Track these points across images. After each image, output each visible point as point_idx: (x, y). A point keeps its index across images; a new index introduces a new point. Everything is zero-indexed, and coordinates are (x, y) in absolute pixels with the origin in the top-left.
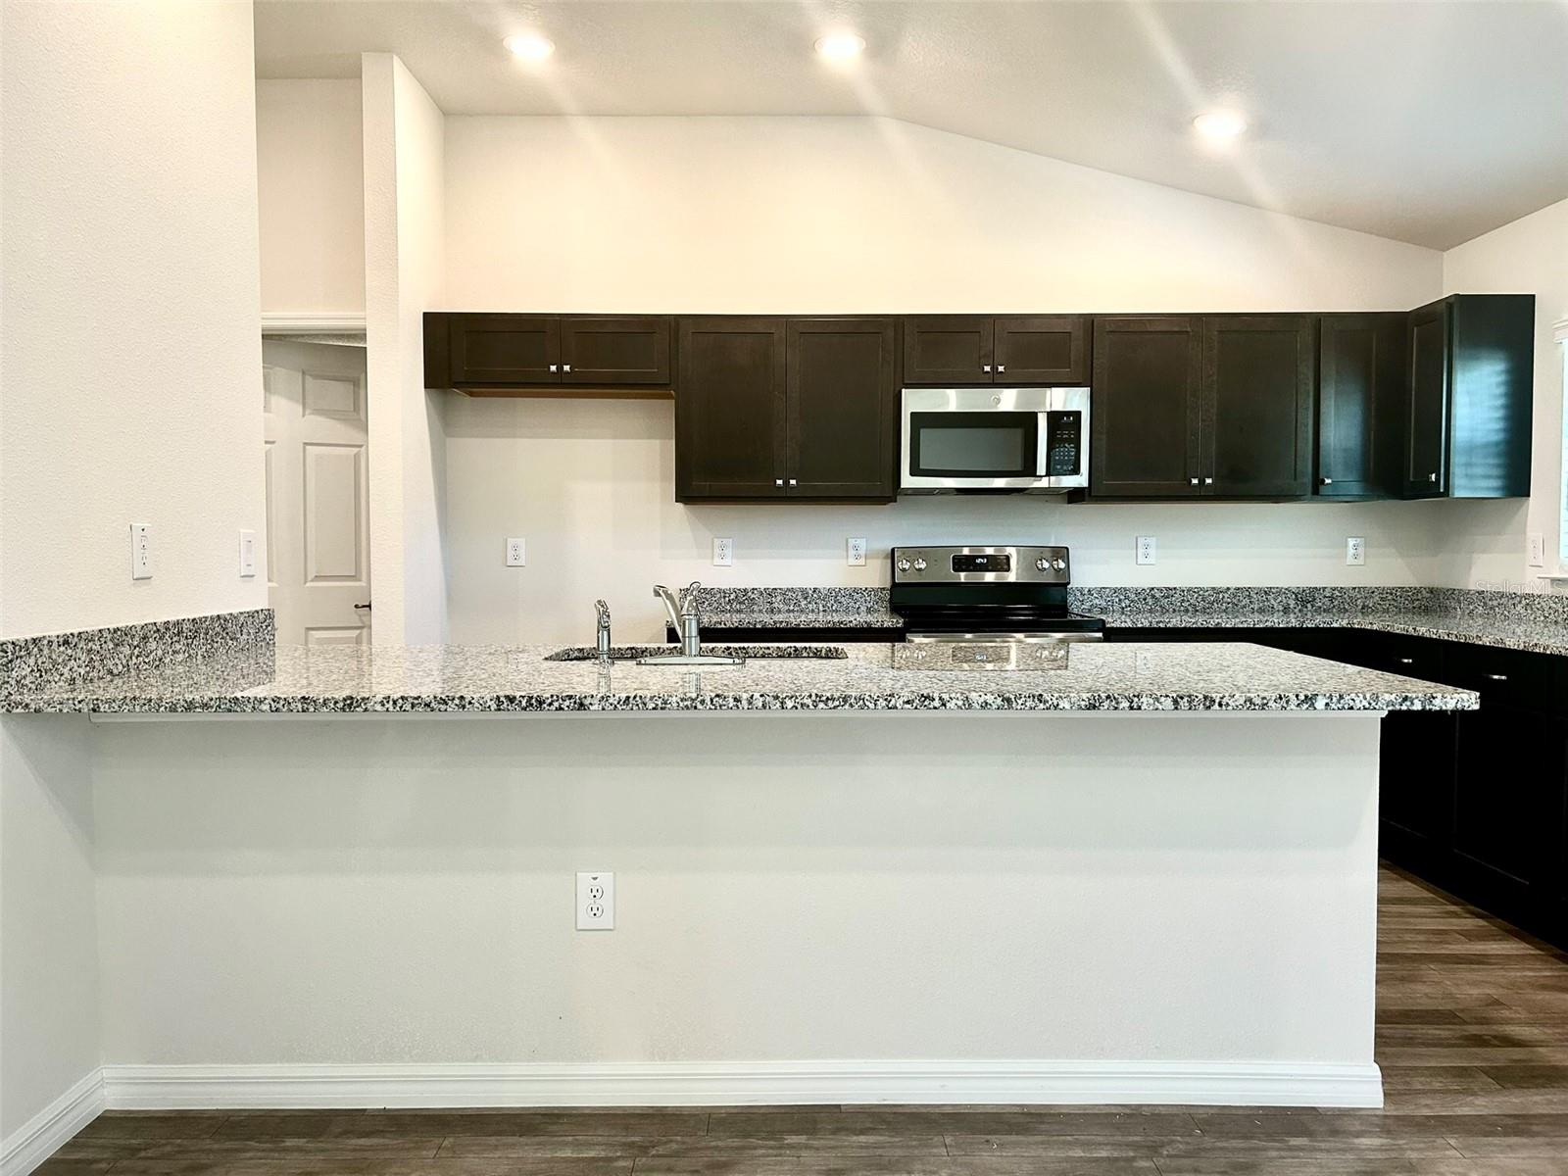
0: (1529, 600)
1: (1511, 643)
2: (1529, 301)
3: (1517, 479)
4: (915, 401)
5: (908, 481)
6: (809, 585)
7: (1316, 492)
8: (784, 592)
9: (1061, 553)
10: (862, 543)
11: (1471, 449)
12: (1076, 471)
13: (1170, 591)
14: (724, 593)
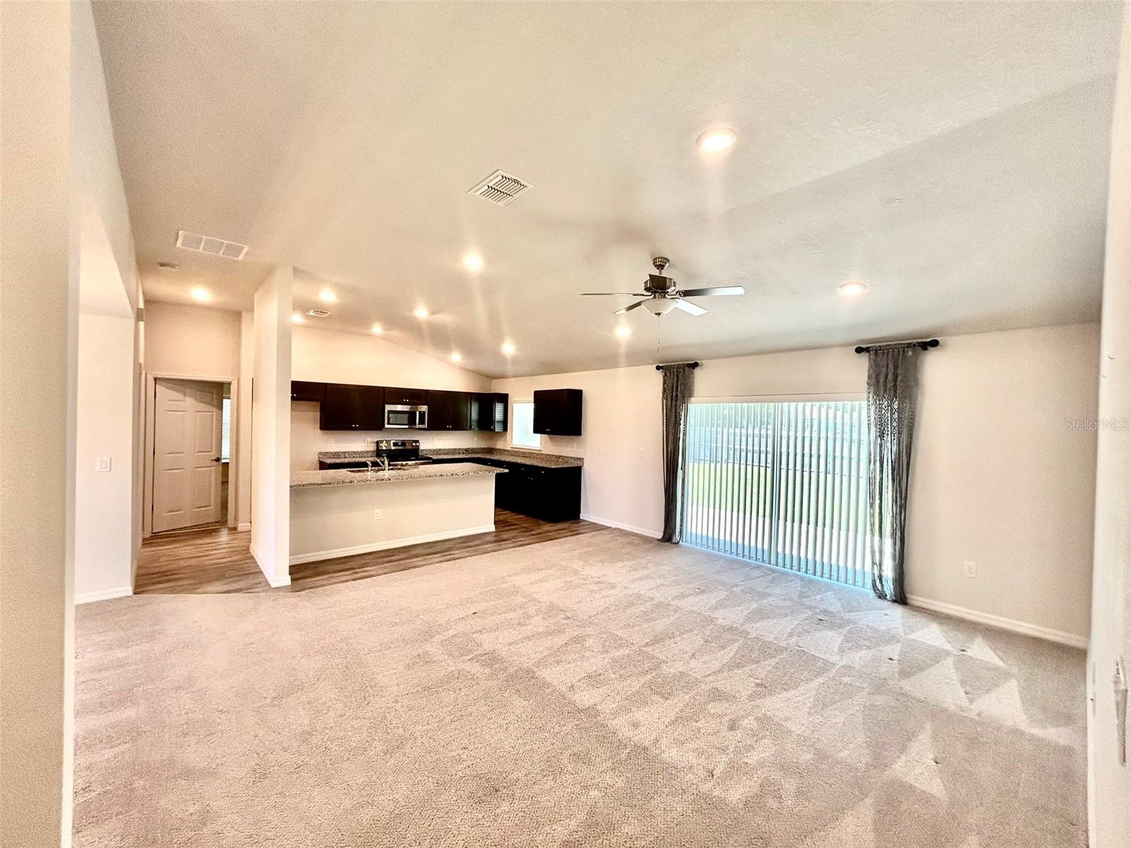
0: (507, 451)
1: (507, 460)
2: (507, 394)
3: (505, 429)
4: (388, 408)
5: (387, 426)
6: (355, 450)
7: (470, 429)
8: (348, 452)
9: (417, 441)
10: (369, 439)
11: (498, 422)
12: (424, 424)
13: (440, 450)
14: (332, 453)
